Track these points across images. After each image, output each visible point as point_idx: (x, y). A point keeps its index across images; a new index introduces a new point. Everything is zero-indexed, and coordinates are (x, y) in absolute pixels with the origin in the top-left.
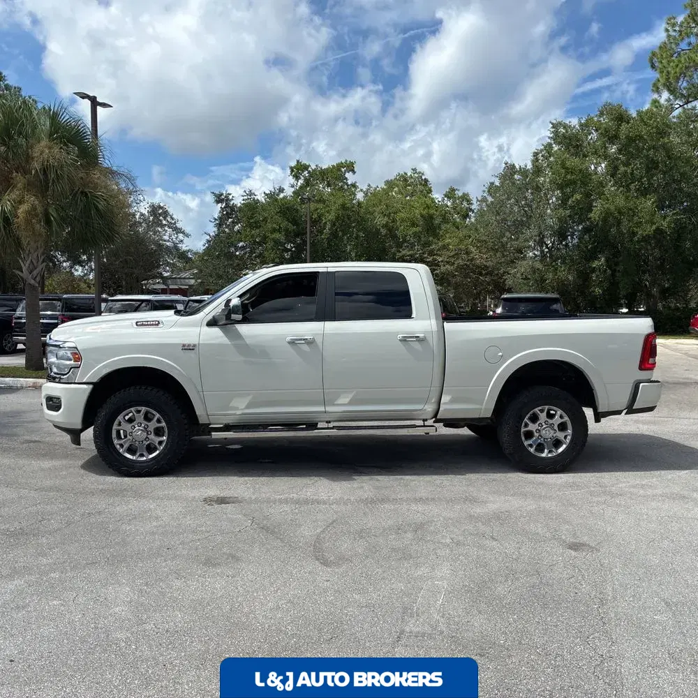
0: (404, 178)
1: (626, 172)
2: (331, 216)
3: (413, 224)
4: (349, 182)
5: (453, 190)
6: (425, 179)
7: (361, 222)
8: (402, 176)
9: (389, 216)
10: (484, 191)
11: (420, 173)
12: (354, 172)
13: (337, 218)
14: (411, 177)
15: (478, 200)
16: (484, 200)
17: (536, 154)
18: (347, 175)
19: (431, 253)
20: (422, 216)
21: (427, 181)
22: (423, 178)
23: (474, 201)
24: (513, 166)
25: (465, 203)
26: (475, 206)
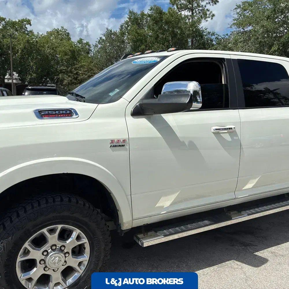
0: (57, 31)
1: (163, 38)
2: (22, 46)
3: (66, 54)
4: (28, 30)
5: (81, 40)
6: (68, 33)
7: (38, 51)
8: (56, 30)
9: (53, 49)
10: (96, 42)
11: (65, 29)
12: (31, 25)
13: (25, 48)
14: (61, 31)
15: (93, 46)
16: (96, 46)
17: (122, 26)
18: (27, 26)
19: (75, 69)
20: (70, 50)
21: (69, 34)
22: (67, 32)
23: (92, 46)
24: (111, 31)
25: (87, 46)
26: (92, 48)
